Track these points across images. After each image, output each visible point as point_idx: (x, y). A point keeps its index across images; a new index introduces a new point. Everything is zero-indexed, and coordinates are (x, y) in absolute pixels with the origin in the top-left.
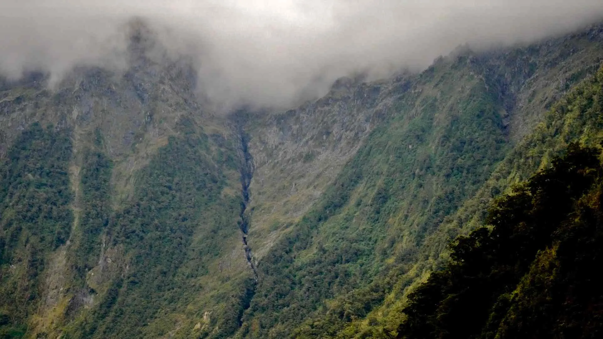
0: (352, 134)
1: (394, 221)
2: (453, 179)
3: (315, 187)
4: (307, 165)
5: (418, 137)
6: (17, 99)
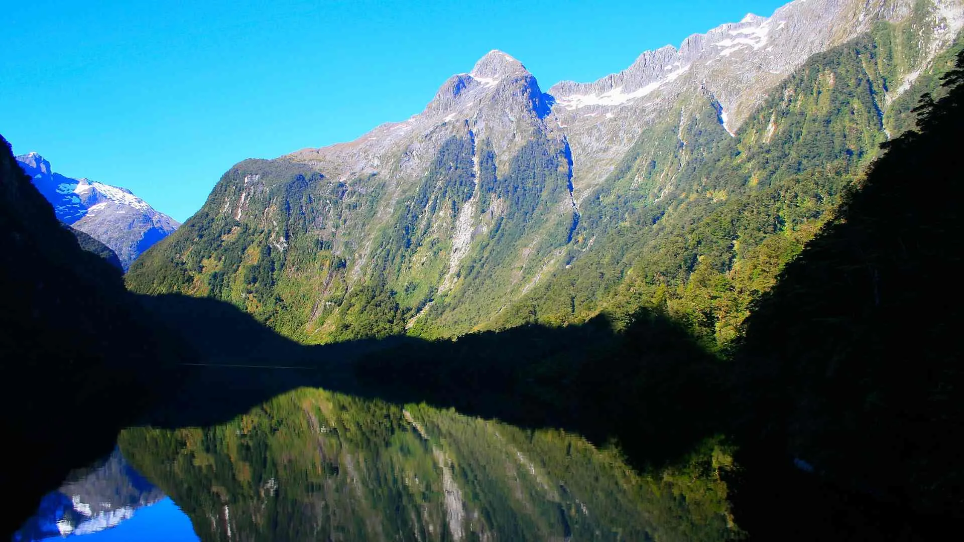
0: (631, 135)
1: (660, 178)
2: (695, 152)
3: (611, 165)
4: (605, 154)
5: (673, 130)
6: (444, 124)
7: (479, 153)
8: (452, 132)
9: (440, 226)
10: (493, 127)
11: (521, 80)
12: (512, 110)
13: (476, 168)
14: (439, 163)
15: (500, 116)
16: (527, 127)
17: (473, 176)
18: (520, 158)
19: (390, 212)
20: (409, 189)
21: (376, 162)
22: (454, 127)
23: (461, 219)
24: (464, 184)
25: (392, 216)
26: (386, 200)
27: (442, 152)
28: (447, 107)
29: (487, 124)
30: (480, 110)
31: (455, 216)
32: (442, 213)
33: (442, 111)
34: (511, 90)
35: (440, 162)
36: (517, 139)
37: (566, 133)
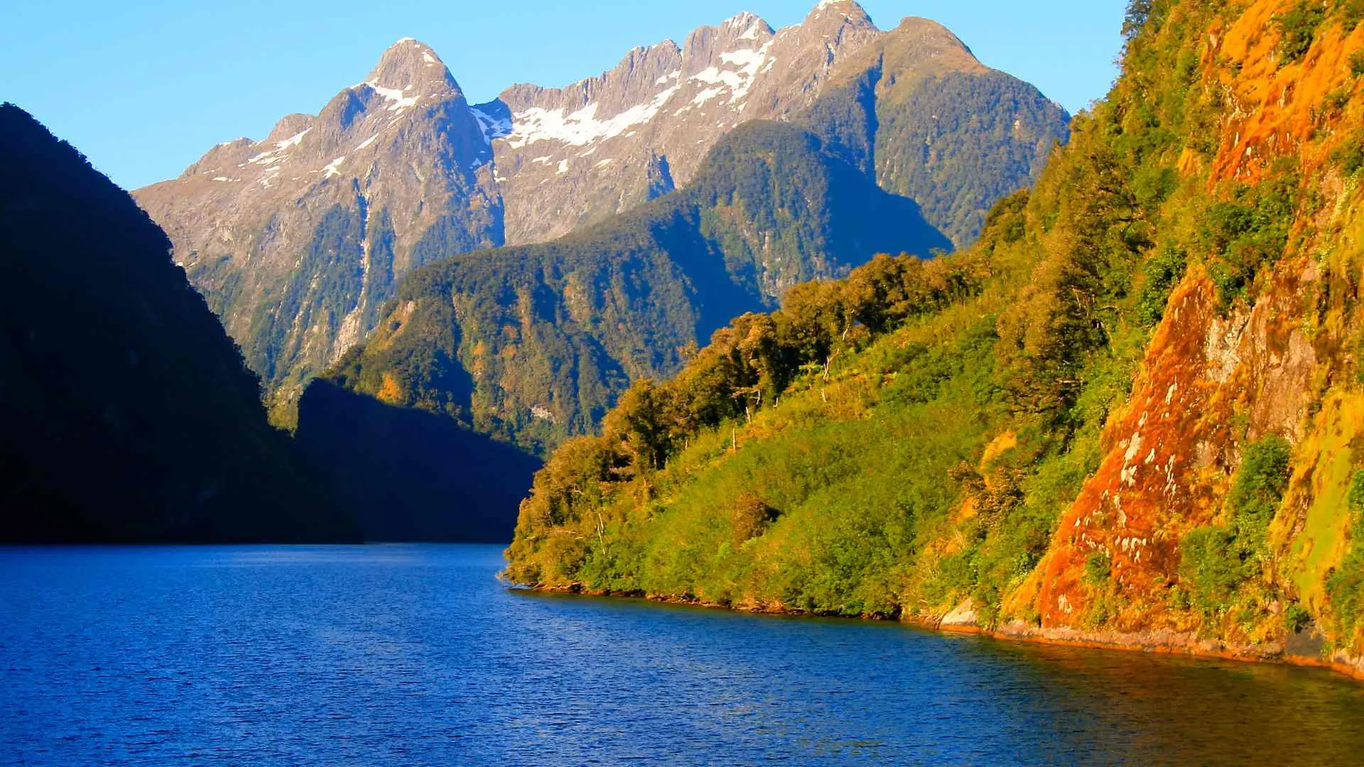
6: (325, 182)
7: (371, 233)
8: (335, 197)
9: (312, 348)
10: (393, 191)
11: (438, 110)
12: (421, 163)
13: (365, 262)
14: (315, 249)
15: (403, 173)
16: (439, 194)
17: (360, 272)
18: (425, 246)
19: (246, 324)
20: (274, 288)
21: (227, 236)
22: (338, 189)
23: (341, 337)
24: (345, 287)
25: (250, 331)
26: (241, 304)
27: (320, 232)
28: (331, 147)
29: (384, 186)
30: (376, 164)
31: (333, 334)
32: (316, 329)
33: (323, 153)
34: (419, 131)
35: (317, 248)
36: (425, 211)
37: (502, 191)
